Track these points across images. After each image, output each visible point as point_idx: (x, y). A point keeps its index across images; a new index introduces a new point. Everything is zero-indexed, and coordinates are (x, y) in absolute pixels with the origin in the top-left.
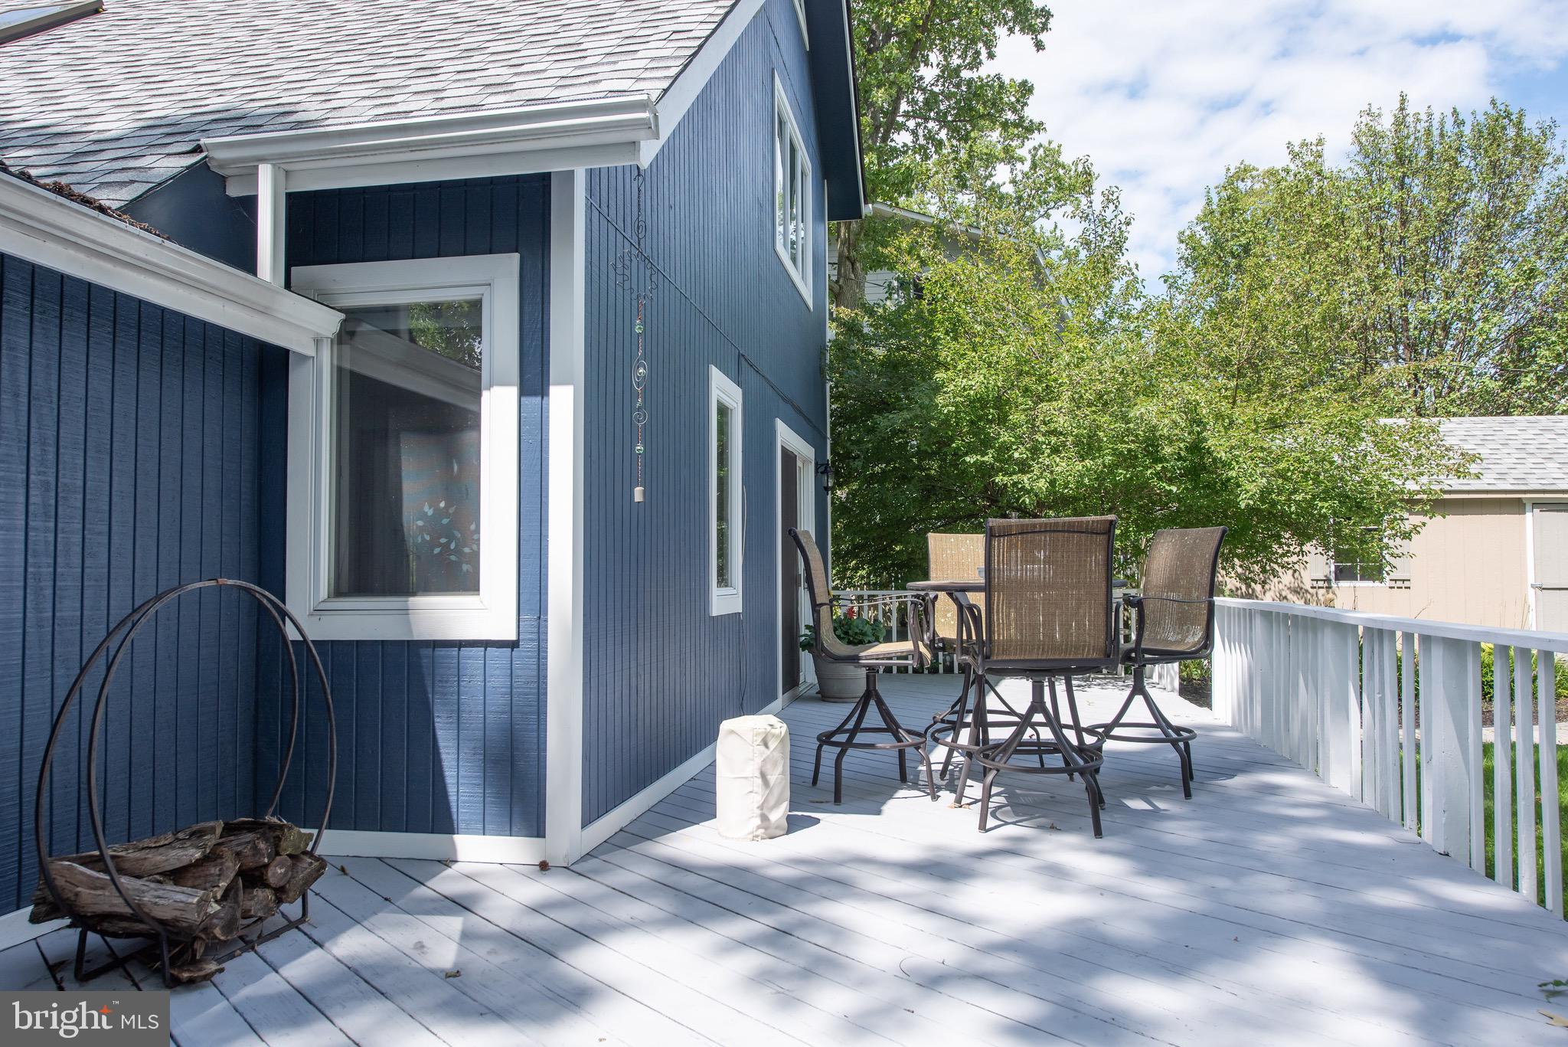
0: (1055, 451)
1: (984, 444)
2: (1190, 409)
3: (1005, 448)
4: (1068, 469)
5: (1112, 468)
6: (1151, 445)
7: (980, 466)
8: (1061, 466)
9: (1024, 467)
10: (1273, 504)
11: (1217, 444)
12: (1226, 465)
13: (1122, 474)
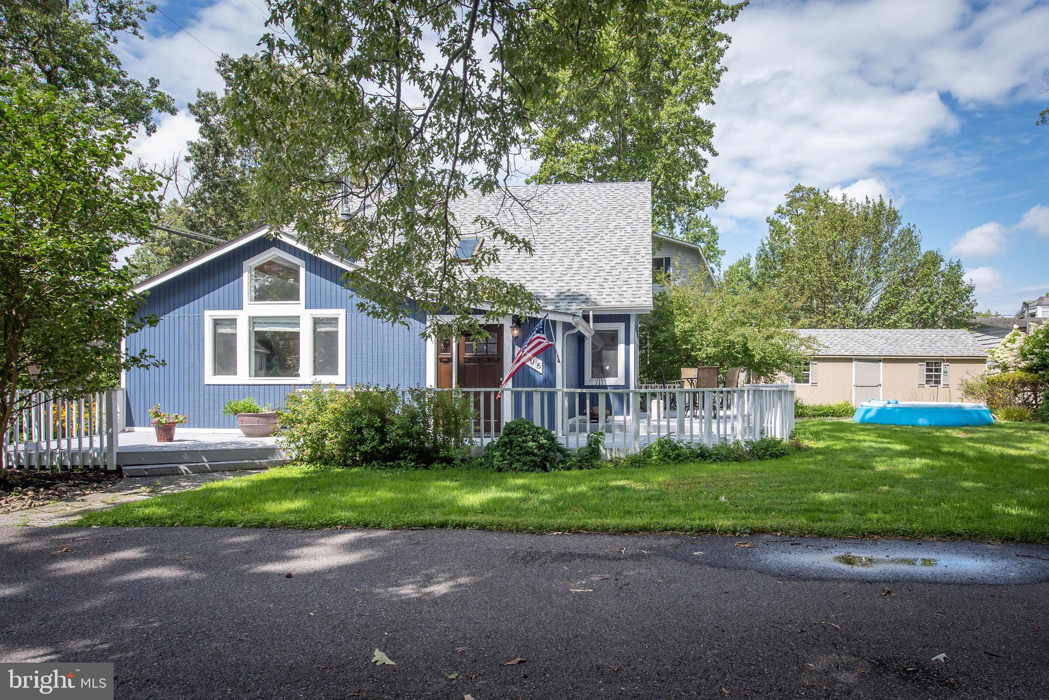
0: (708, 346)
1: (687, 342)
2: (744, 336)
3: (693, 344)
4: (711, 350)
5: (723, 350)
6: (733, 343)
7: (686, 349)
8: (709, 350)
9: (700, 350)
10: (767, 360)
11: (750, 345)
12: (752, 350)
13: (726, 351)
